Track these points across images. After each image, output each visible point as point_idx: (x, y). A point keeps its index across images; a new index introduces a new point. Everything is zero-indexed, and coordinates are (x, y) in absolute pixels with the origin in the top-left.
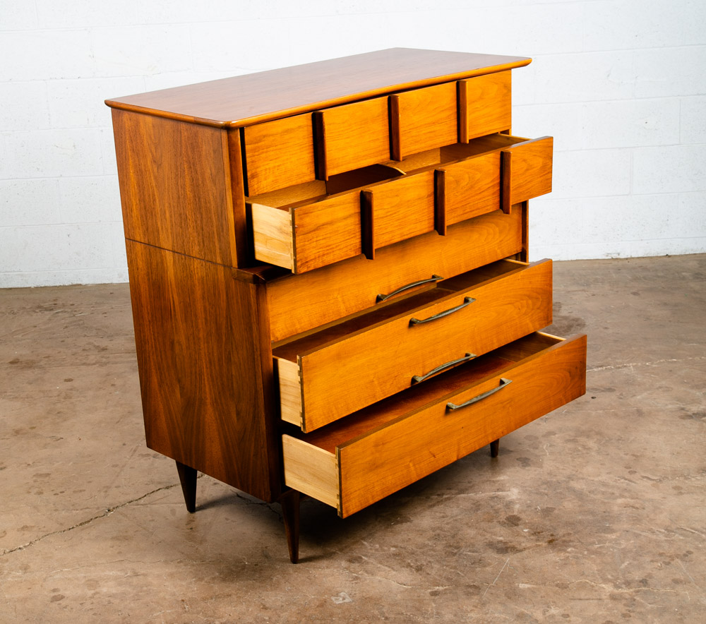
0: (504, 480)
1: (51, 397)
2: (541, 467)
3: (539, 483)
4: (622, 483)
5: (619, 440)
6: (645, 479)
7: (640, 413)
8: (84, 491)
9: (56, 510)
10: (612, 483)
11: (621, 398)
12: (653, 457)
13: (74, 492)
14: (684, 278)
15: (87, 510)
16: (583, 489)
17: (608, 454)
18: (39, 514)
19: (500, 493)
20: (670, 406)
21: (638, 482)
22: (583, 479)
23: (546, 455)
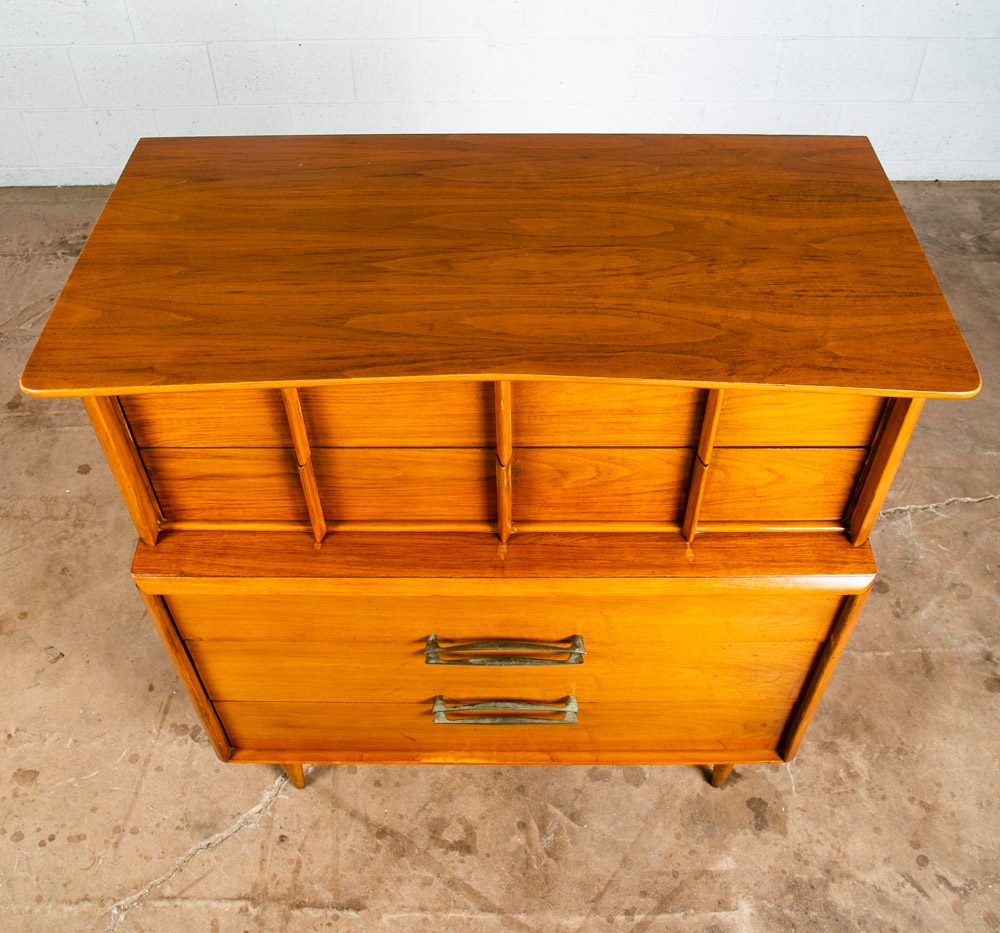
0: (726, 873)
1: (56, 519)
2: (784, 832)
3: (783, 886)
4: (909, 895)
5: (899, 751)
6: (942, 886)
7: (926, 666)
8: (85, 837)
9: (39, 900)
10: (894, 895)
11: (897, 616)
12: (953, 814)
13: (70, 839)
14: (963, 249)
15: (85, 906)
16: (849, 912)
17: (884, 798)
18: (14, 907)
19: (722, 915)
20: (970, 648)
21: (931, 894)
22: (849, 876)
23: (789, 792)
